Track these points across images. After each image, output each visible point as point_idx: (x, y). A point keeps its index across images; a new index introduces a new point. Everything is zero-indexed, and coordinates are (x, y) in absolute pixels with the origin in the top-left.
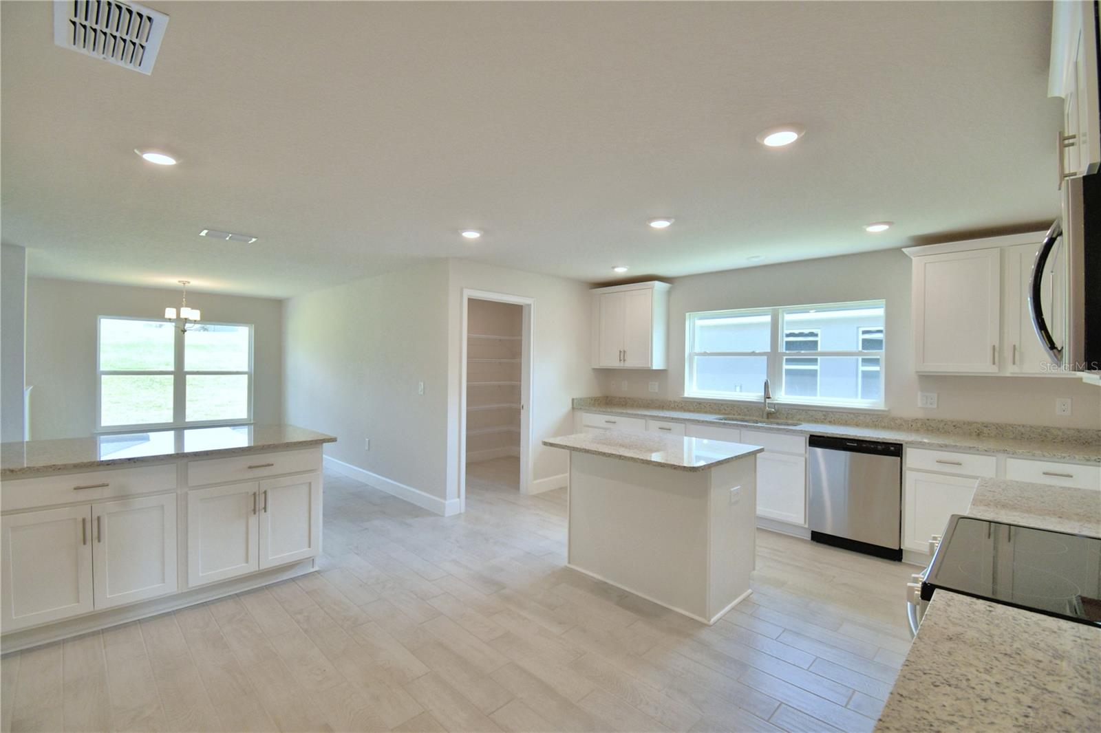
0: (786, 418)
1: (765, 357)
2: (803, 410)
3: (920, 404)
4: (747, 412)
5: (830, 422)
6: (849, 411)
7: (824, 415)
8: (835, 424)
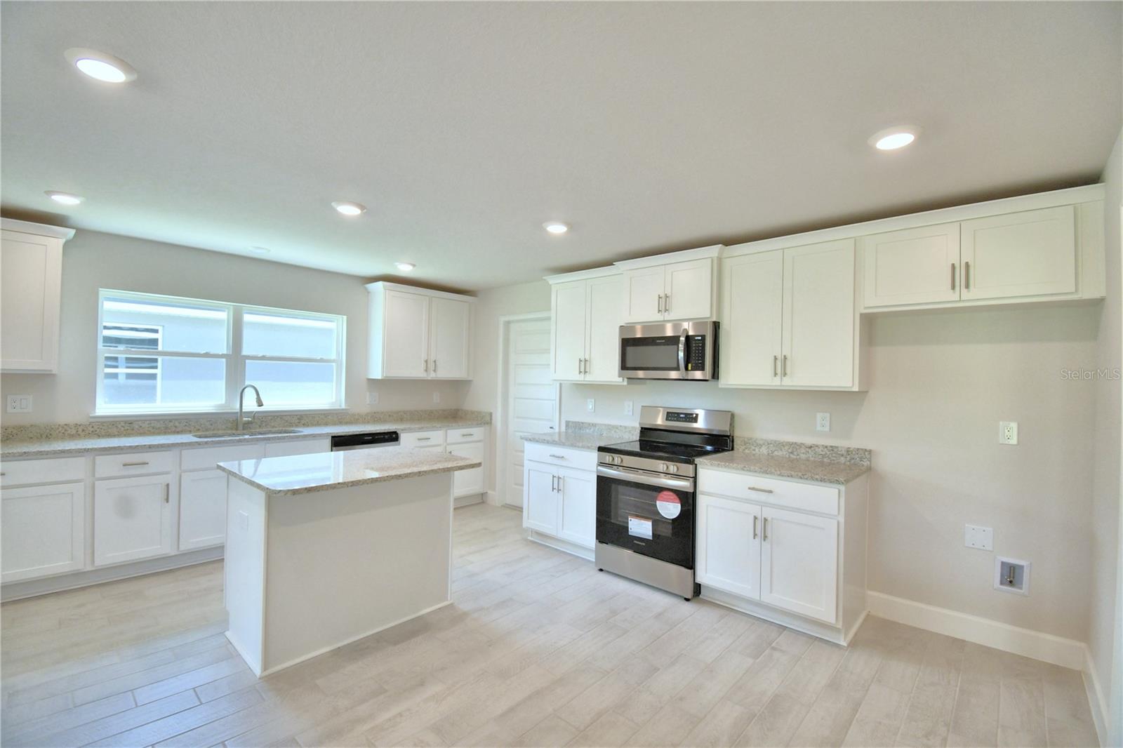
0: (260, 426)
1: (224, 360)
2: (278, 416)
3: (368, 402)
4: (209, 427)
5: (304, 425)
6: (320, 412)
7: (298, 419)
8: (308, 426)
